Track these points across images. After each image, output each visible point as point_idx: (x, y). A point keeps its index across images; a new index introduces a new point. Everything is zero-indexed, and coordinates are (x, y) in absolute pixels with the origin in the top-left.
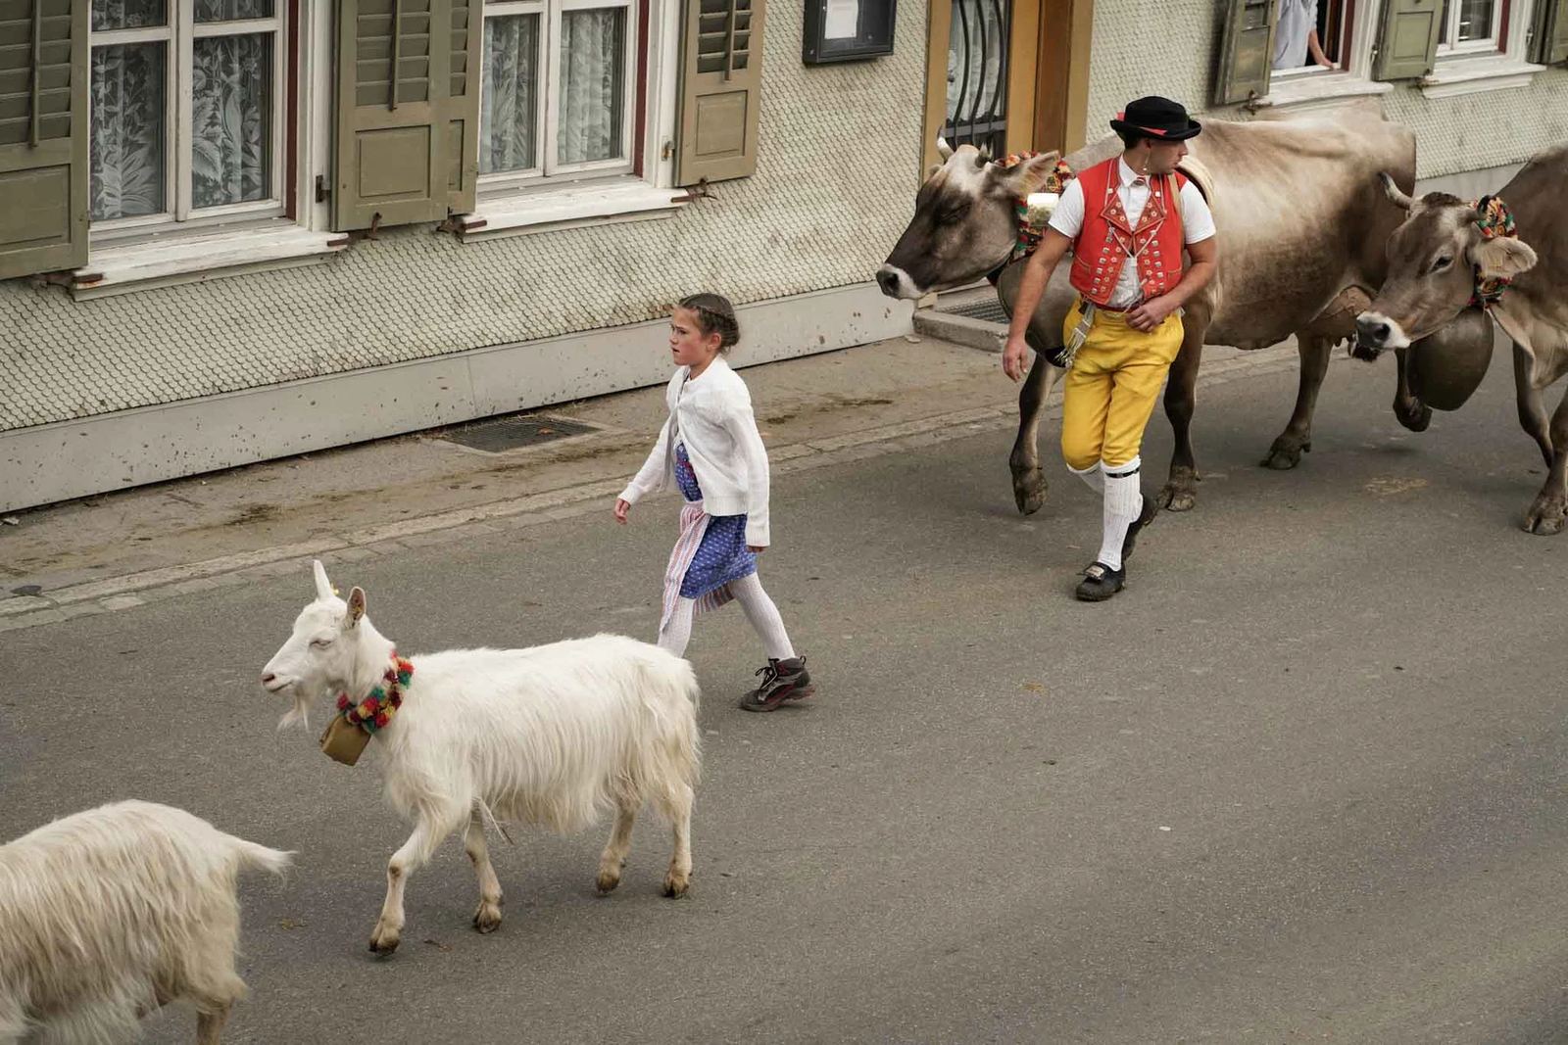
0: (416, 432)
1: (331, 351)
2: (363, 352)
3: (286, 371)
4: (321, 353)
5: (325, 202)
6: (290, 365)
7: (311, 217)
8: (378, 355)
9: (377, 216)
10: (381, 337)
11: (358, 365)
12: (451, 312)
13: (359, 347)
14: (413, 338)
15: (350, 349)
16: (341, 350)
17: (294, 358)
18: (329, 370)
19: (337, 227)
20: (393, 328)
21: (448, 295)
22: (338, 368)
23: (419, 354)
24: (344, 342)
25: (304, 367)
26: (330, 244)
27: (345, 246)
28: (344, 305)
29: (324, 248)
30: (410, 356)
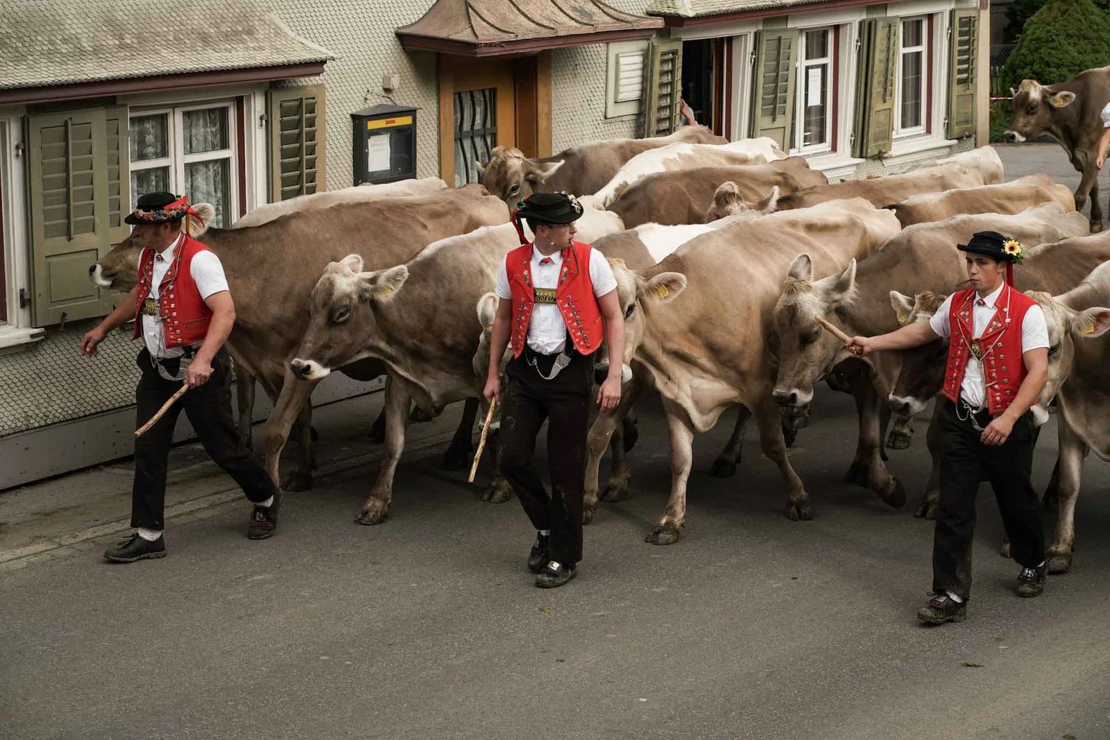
0: (100, 464)
1: (37, 412)
2: (60, 411)
3: (6, 427)
4: (30, 413)
5: (27, 307)
6: (9, 423)
7: (17, 319)
8: (70, 412)
9: (64, 315)
10: (71, 399)
11: (56, 420)
12: (119, 379)
13: (56, 407)
14: (94, 398)
15: (50, 409)
16: (44, 410)
17: (11, 418)
18: (36, 425)
19: (36, 324)
20: (79, 392)
21: (116, 366)
22: (42, 423)
23: (99, 410)
24: (45, 405)
25: (19, 424)
26: (32, 336)
27: (43, 337)
28: (45, 378)
29: (28, 340)
30: (93, 411)
